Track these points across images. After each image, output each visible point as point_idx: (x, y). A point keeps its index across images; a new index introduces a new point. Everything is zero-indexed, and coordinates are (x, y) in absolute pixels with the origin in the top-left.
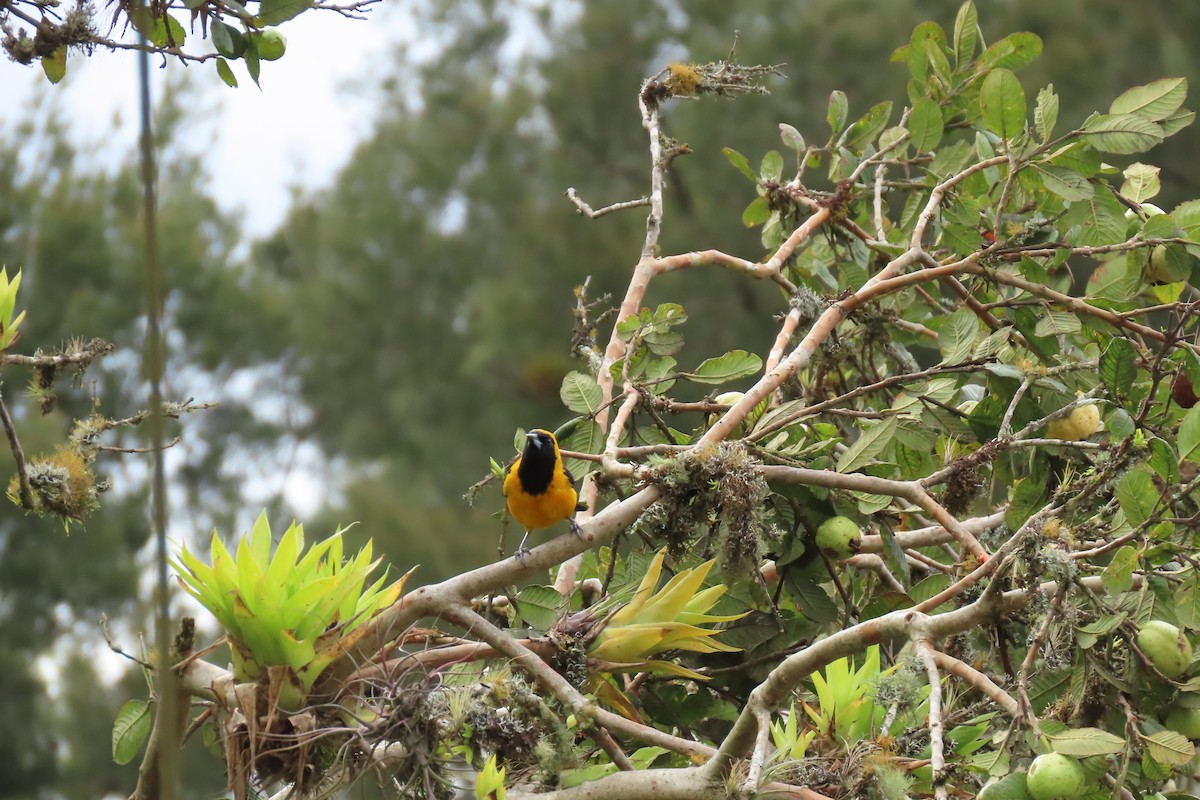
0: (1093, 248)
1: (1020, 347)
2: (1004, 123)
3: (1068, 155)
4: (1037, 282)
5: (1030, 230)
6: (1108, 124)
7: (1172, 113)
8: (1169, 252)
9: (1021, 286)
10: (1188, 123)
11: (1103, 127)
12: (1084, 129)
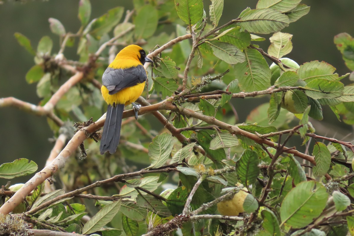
0: (246, 93)
1: (201, 155)
2: (190, 15)
3: (230, 35)
4: (210, 115)
5: (205, 82)
6: (255, 15)
7: (295, 6)
8: (295, 95)
9: (200, 118)
10: (306, 13)
11: (251, 18)
12: (240, 19)
